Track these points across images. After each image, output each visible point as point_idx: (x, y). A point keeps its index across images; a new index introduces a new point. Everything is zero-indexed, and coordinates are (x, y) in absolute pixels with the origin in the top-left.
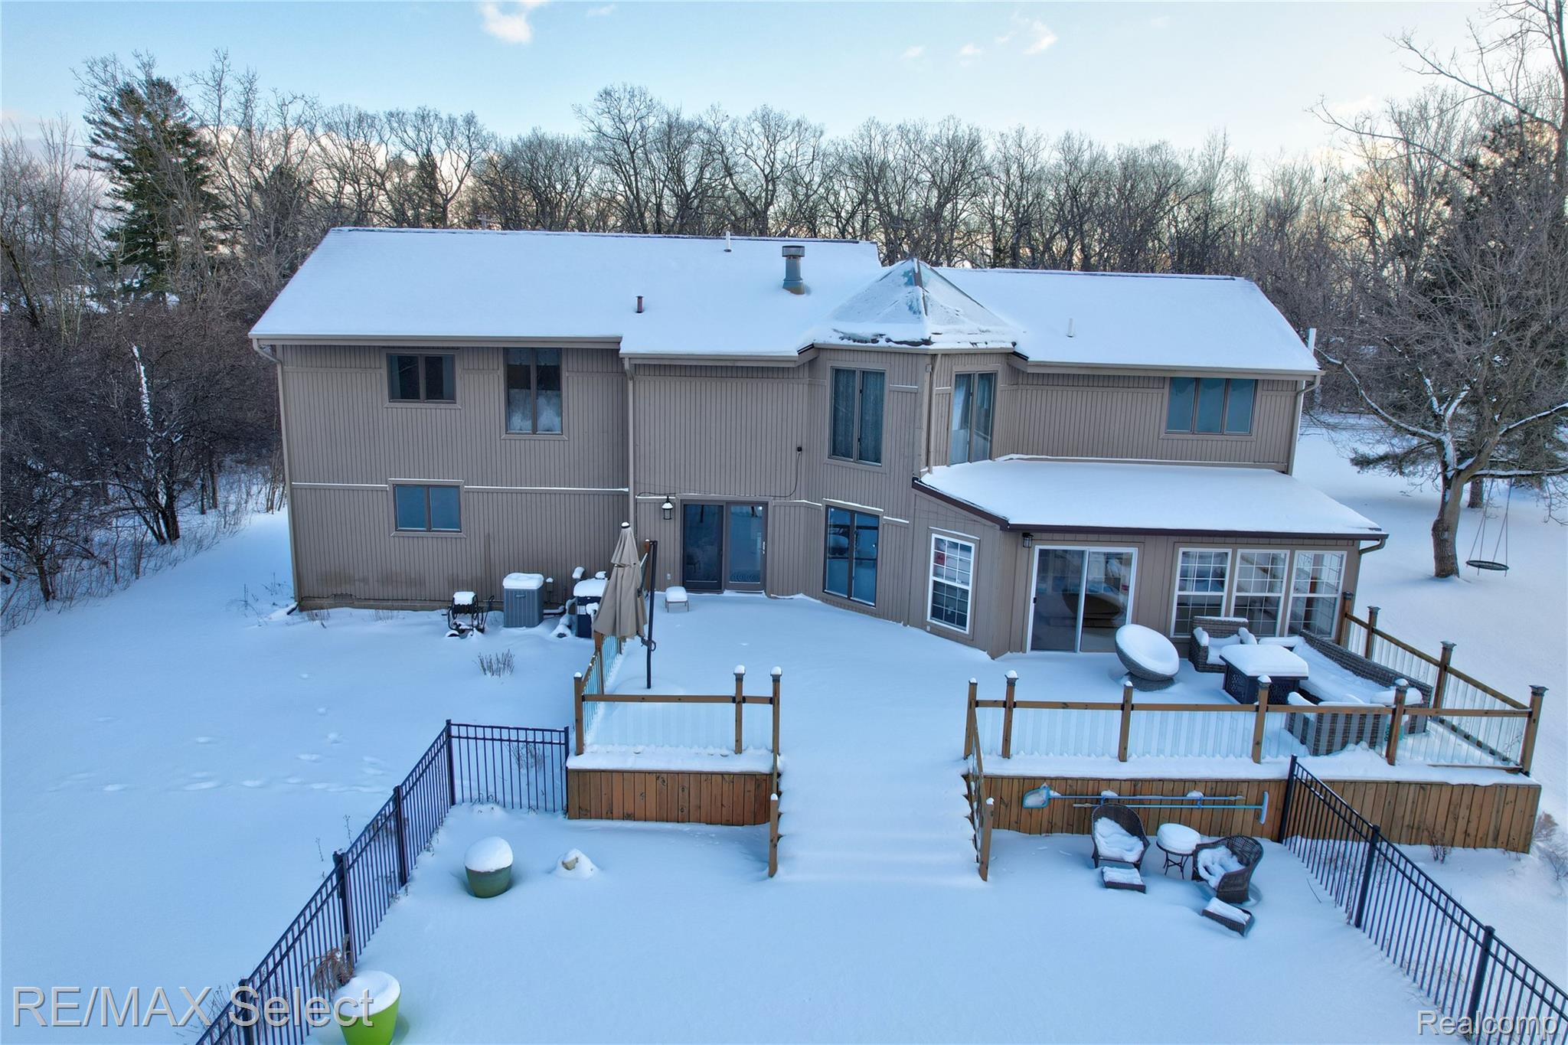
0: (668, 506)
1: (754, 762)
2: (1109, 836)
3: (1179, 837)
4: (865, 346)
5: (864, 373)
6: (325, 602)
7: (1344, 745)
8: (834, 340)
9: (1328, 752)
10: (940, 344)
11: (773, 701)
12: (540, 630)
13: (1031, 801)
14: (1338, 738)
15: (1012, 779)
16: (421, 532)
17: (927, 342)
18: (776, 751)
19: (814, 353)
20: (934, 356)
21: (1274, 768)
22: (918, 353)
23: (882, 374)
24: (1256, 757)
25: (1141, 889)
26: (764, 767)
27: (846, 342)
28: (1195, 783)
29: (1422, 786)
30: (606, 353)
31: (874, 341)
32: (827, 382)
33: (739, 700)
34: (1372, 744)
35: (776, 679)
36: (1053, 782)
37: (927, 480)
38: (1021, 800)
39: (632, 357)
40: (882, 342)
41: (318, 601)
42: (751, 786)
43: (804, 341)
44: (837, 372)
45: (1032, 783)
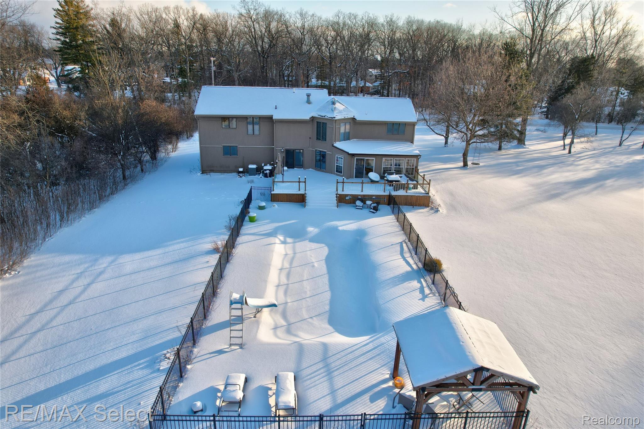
0: (283, 150)
1: (302, 192)
2: (358, 203)
3: (369, 202)
4: (323, 117)
5: (323, 123)
6: (208, 172)
7: (399, 190)
8: (317, 116)
9: (397, 191)
10: (337, 118)
11: (305, 182)
12: (257, 176)
13: (347, 198)
14: (398, 188)
15: (344, 195)
16: (229, 156)
17: (335, 118)
18: (305, 190)
19: (313, 118)
20: (336, 120)
21: (387, 193)
22: (332, 120)
23: (326, 123)
24: (384, 192)
25: (361, 209)
26: (304, 193)
27: (319, 116)
28: (374, 195)
29: (411, 196)
30: (269, 119)
31: (325, 117)
32: (316, 124)
33: (299, 182)
34: (404, 189)
35: (305, 178)
36: (350, 195)
37: (335, 145)
38: (345, 198)
39: (275, 119)
40: (326, 117)
41: (206, 172)
42: (301, 196)
43: (310, 116)
44: (318, 122)
45: (347, 195)
